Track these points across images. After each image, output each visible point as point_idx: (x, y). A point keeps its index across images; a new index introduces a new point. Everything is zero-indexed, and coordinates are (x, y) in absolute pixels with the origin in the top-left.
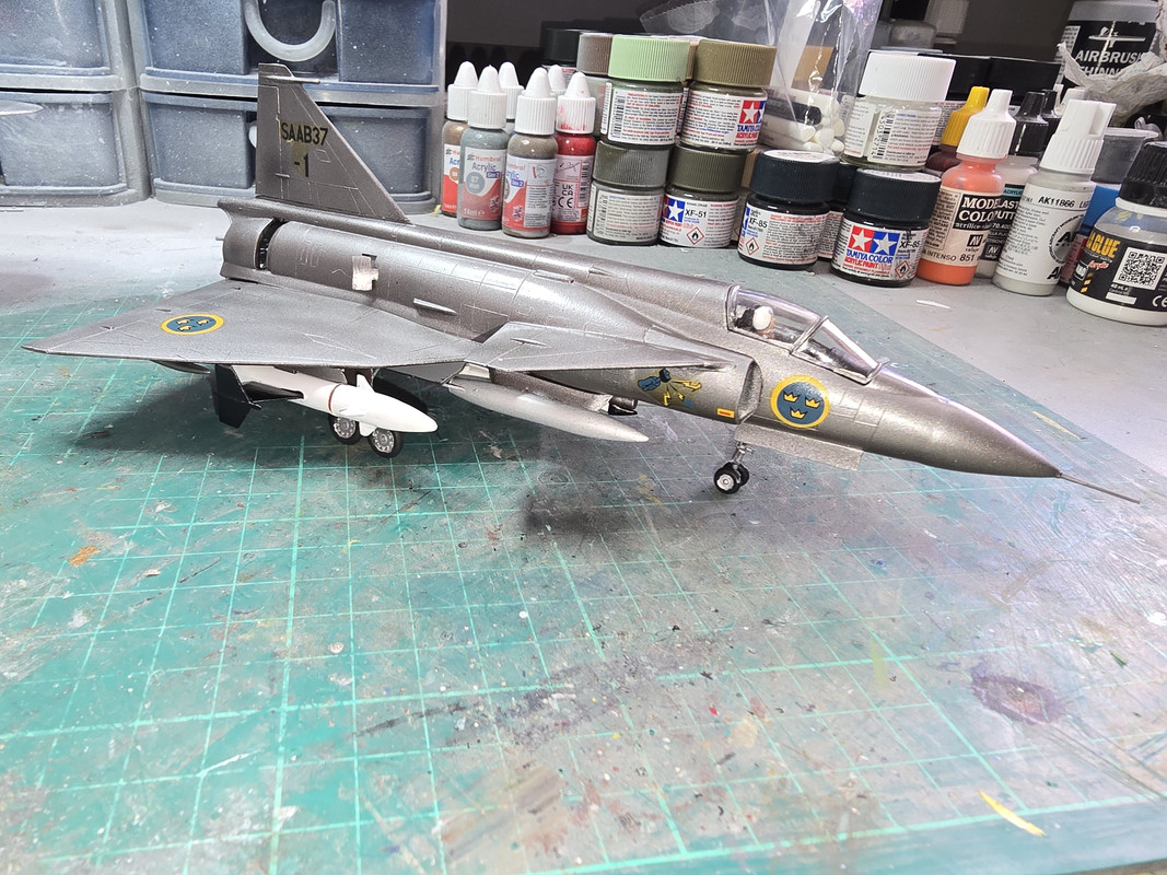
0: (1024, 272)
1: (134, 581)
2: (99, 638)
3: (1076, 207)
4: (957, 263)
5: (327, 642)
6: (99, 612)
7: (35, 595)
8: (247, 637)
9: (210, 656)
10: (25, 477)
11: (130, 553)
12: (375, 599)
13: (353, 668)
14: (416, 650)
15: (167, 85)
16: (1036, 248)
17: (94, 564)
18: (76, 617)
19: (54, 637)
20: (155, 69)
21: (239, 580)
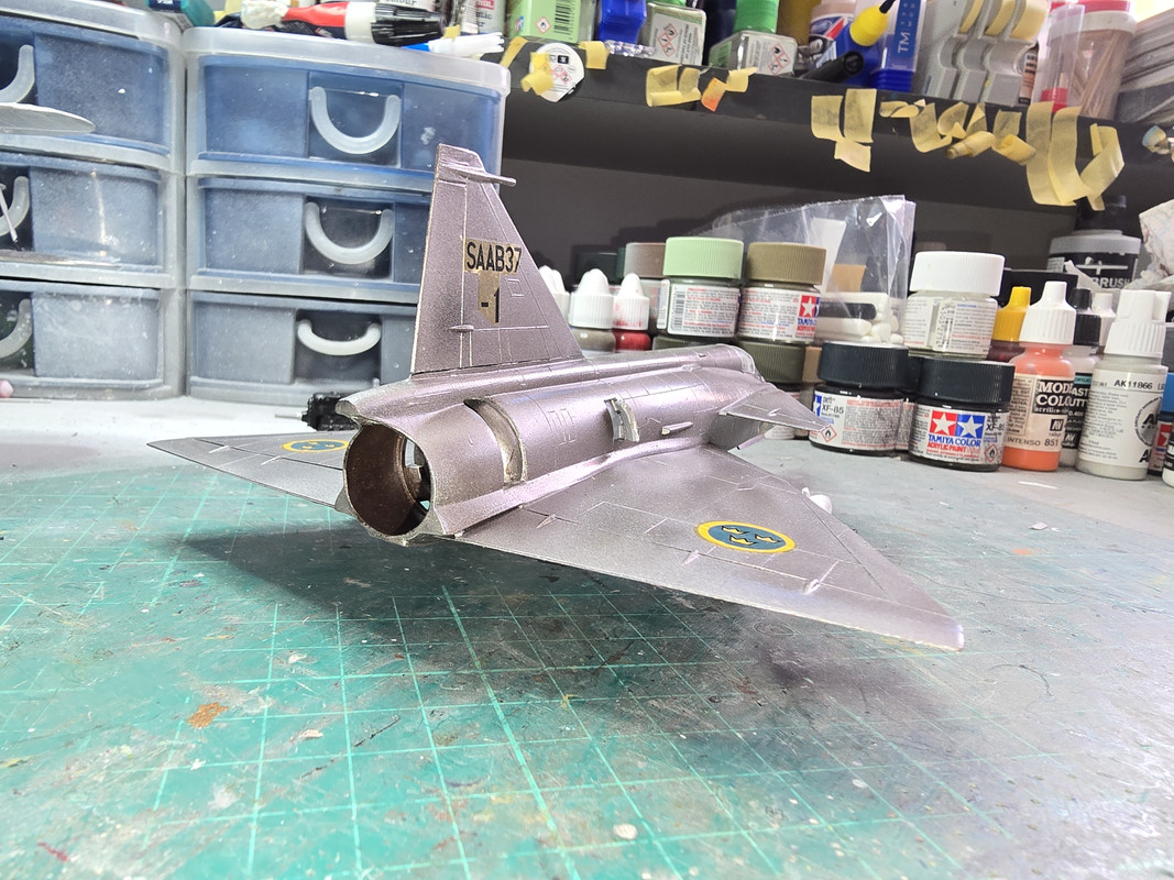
0: (1113, 456)
1: (288, 746)
2: (261, 823)
3: (1155, 389)
4: (1042, 448)
5: (606, 824)
6: (250, 786)
7: (147, 765)
8: (485, 818)
9: (442, 845)
10: (104, 626)
11: (270, 711)
12: (641, 765)
13: (668, 859)
14: (744, 833)
15: (219, 284)
16: (1121, 431)
17: (225, 725)
18: (218, 796)
19: (191, 822)
20: (209, 270)
21: (438, 742)
